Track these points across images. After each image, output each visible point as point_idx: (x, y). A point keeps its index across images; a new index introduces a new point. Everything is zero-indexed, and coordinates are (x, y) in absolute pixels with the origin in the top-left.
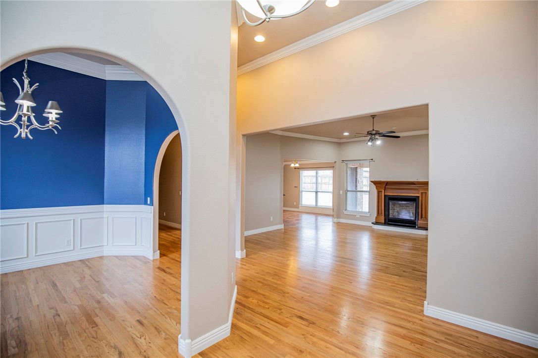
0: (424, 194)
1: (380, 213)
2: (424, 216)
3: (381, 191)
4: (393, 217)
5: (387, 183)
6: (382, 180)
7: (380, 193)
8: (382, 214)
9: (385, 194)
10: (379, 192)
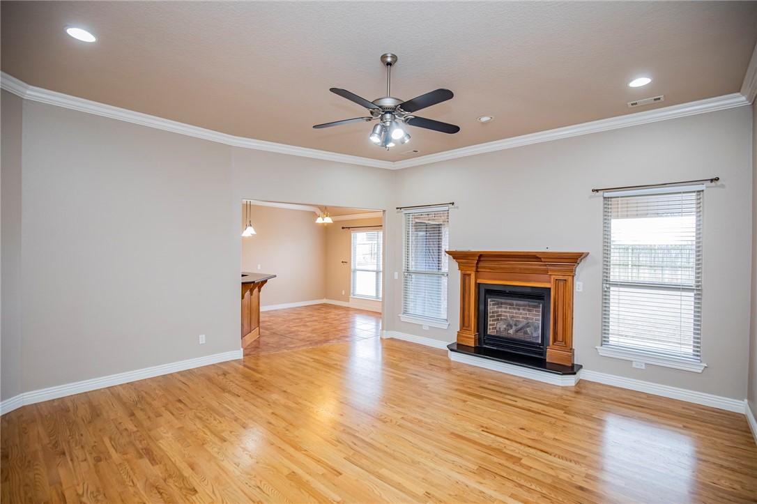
0: (561, 283)
1: (466, 325)
2: (560, 338)
3: (470, 275)
4: (495, 334)
5: (481, 257)
6: (472, 250)
7: (467, 278)
8: (469, 326)
9: (479, 281)
10: (465, 277)
